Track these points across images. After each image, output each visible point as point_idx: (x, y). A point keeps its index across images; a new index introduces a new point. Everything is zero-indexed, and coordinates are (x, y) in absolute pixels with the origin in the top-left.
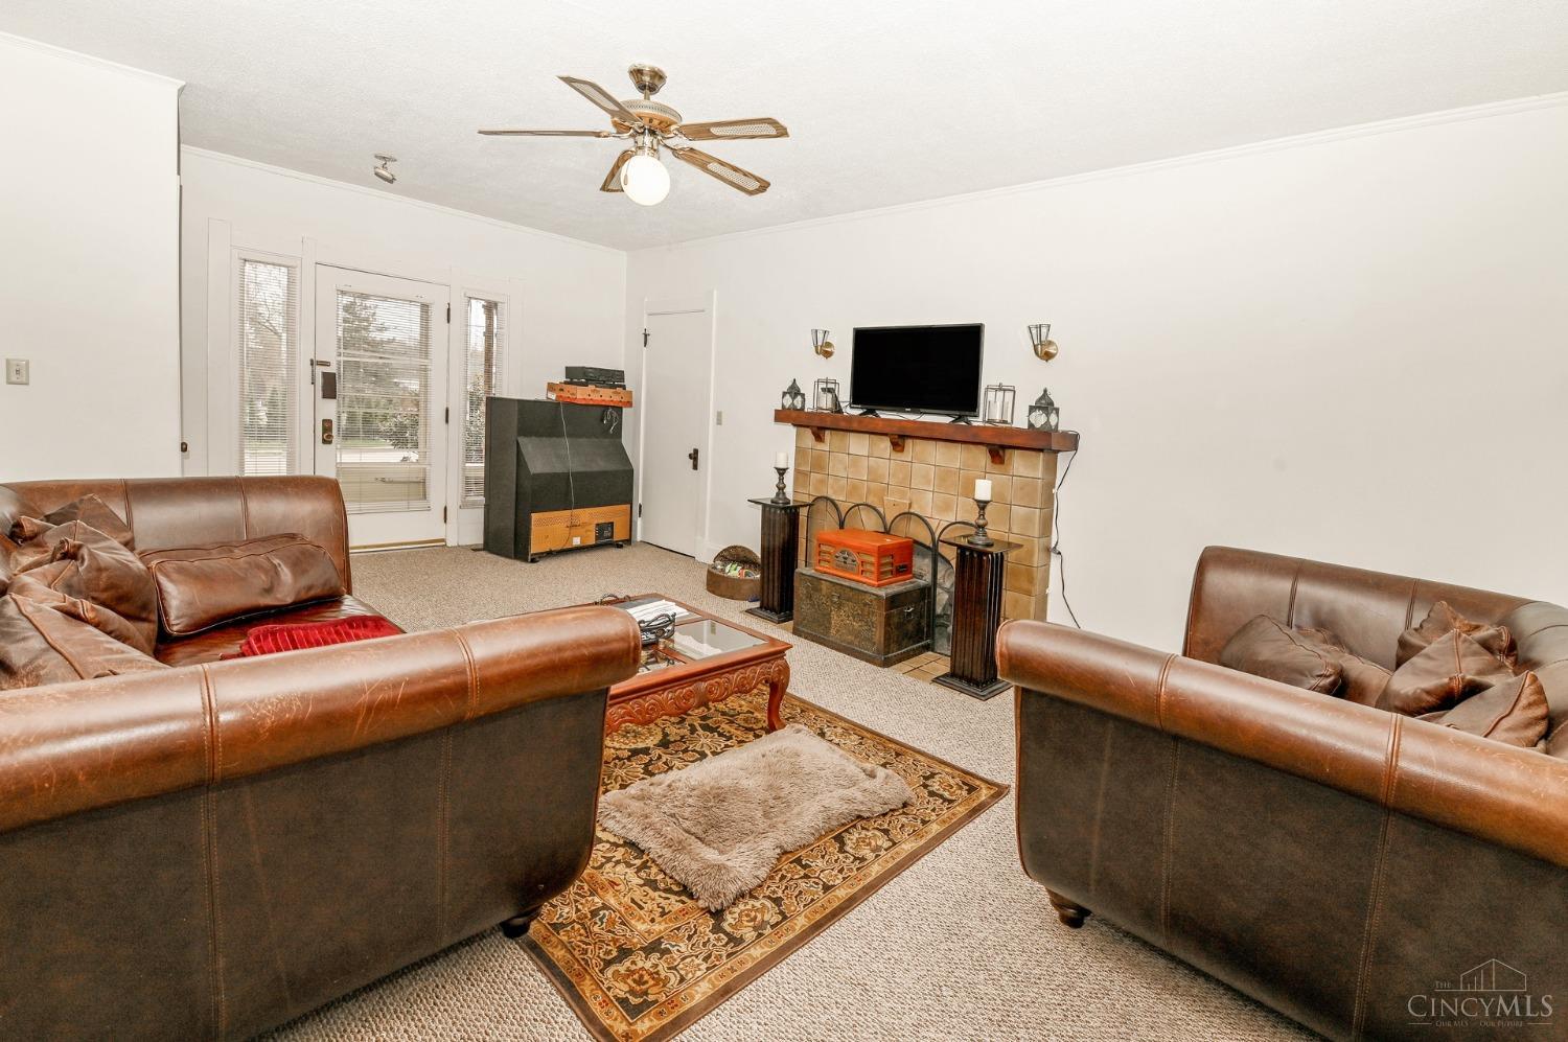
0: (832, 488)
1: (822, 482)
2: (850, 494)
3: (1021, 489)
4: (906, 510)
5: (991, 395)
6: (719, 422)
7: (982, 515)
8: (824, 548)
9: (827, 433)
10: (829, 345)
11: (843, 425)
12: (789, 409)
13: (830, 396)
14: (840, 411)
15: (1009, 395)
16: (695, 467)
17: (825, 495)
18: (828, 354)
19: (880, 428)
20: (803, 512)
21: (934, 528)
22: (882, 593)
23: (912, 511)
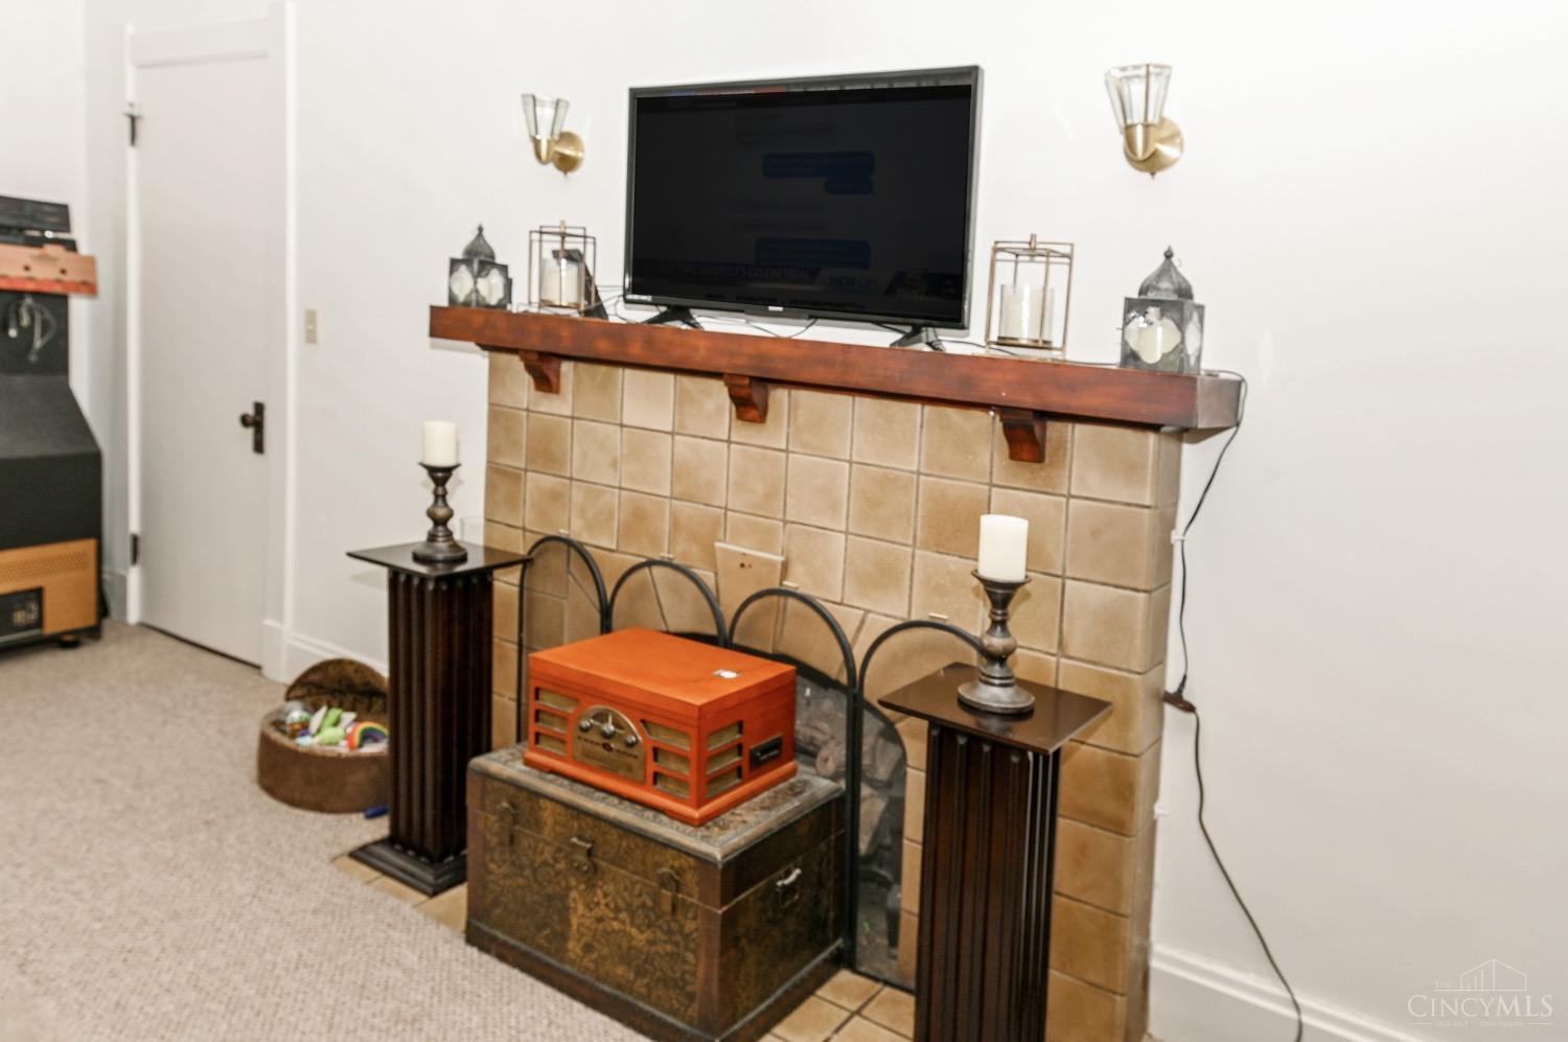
0: (582, 512)
1: (556, 497)
2: (626, 533)
3: (1095, 534)
4: (776, 586)
5: (1004, 271)
6: (311, 337)
7: (1000, 624)
8: (548, 702)
9: (566, 367)
10: (568, 138)
11: (603, 347)
12: (466, 304)
13: (574, 268)
14: (598, 311)
15: (1059, 271)
16: (259, 447)
17: (563, 532)
18: (567, 164)
19: (700, 356)
20: (506, 584)
21: (849, 632)
22: (717, 845)
23: (789, 584)
